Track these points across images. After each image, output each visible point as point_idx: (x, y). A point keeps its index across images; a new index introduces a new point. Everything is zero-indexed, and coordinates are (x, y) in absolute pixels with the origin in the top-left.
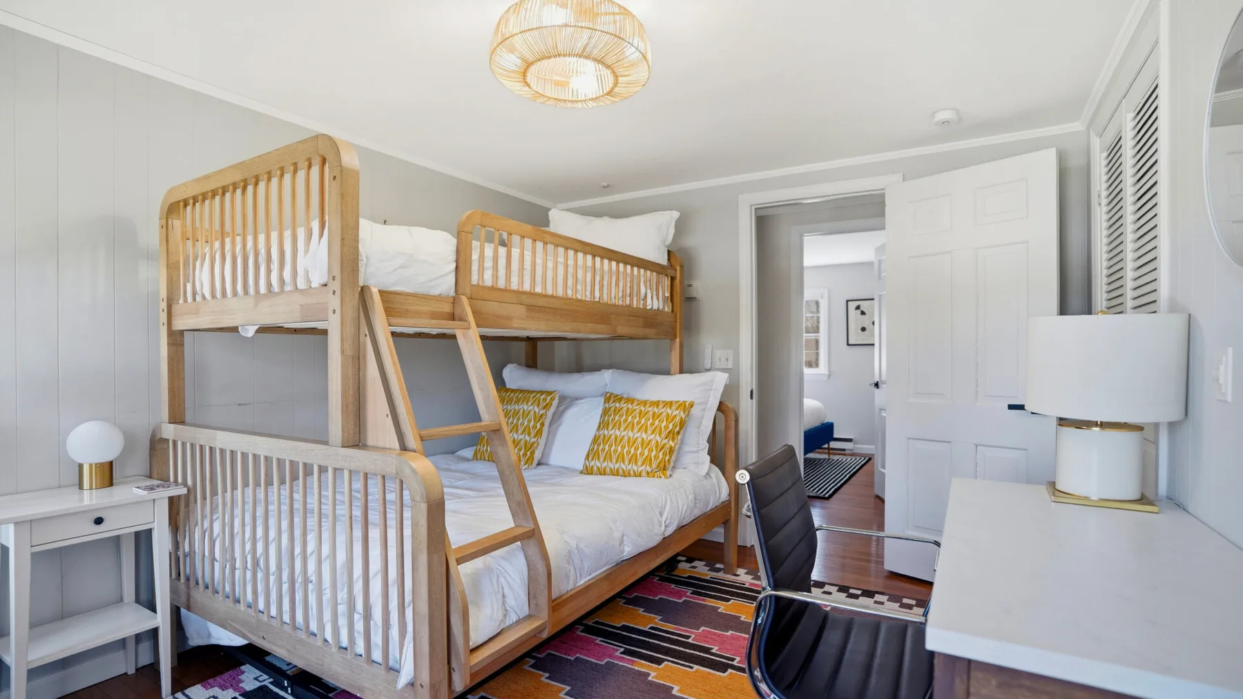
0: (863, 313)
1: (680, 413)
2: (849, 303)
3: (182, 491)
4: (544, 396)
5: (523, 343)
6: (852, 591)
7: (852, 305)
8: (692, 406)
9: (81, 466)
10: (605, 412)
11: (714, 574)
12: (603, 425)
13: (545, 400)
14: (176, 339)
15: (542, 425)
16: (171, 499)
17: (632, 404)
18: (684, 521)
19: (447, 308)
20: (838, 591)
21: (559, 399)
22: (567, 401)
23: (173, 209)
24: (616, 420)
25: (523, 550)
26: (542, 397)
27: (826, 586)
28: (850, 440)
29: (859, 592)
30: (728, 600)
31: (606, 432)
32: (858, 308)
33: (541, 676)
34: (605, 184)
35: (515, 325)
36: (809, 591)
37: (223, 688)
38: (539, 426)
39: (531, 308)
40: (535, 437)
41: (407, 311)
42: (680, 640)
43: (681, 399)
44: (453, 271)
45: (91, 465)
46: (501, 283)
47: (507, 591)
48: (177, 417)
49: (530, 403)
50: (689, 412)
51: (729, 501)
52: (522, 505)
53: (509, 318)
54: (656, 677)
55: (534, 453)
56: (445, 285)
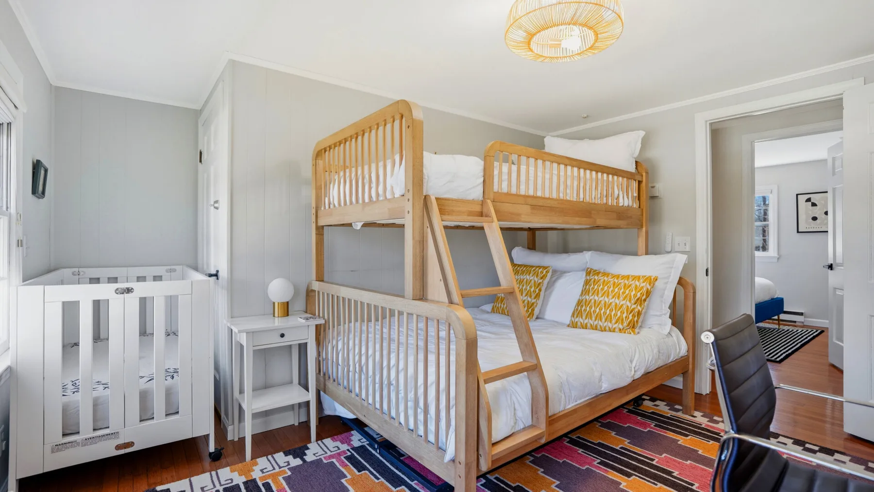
0: (814, 205)
1: (646, 285)
2: (799, 196)
3: (322, 322)
4: (541, 269)
5: (526, 232)
6: (807, 446)
7: (802, 199)
8: (656, 280)
9: (274, 303)
10: (587, 282)
11: (674, 413)
12: (585, 292)
13: (542, 272)
14: (320, 230)
15: (540, 290)
16: (317, 326)
17: (607, 277)
18: (650, 369)
19: (478, 208)
20: (793, 443)
21: (552, 272)
22: (558, 274)
23: (319, 154)
24: (595, 288)
25: (529, 378)
26: (540, 271)
27: (781, 437)
28: (801, 314)
29: (817, 448)
30: (687, 436)
31: (587, 297)
32: (809, 200)
33: (538, 470)
34: (585, 116)
35: (523, 220)
36: (769, 439)
37: (342, 443)
38: (537, 290)
39: (534, 207)
40: (534, 299)
41: (453, 211)
42: (645, 461)
43: (648, 274)
44: (481, 184)
45: (278, 303)
46: (514, 190)
47: (517, 406)
48: (320, 279)
49: (531, 275)
50: (654, 285)
51: (687, 357)
52: (528, 346)
53: (519, 215)
54: (625, 486)
55: (534, 310)
56: (477, 193)
